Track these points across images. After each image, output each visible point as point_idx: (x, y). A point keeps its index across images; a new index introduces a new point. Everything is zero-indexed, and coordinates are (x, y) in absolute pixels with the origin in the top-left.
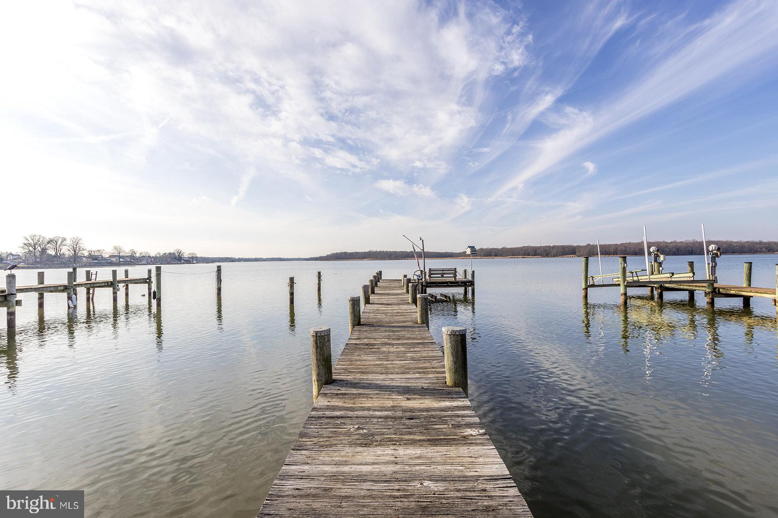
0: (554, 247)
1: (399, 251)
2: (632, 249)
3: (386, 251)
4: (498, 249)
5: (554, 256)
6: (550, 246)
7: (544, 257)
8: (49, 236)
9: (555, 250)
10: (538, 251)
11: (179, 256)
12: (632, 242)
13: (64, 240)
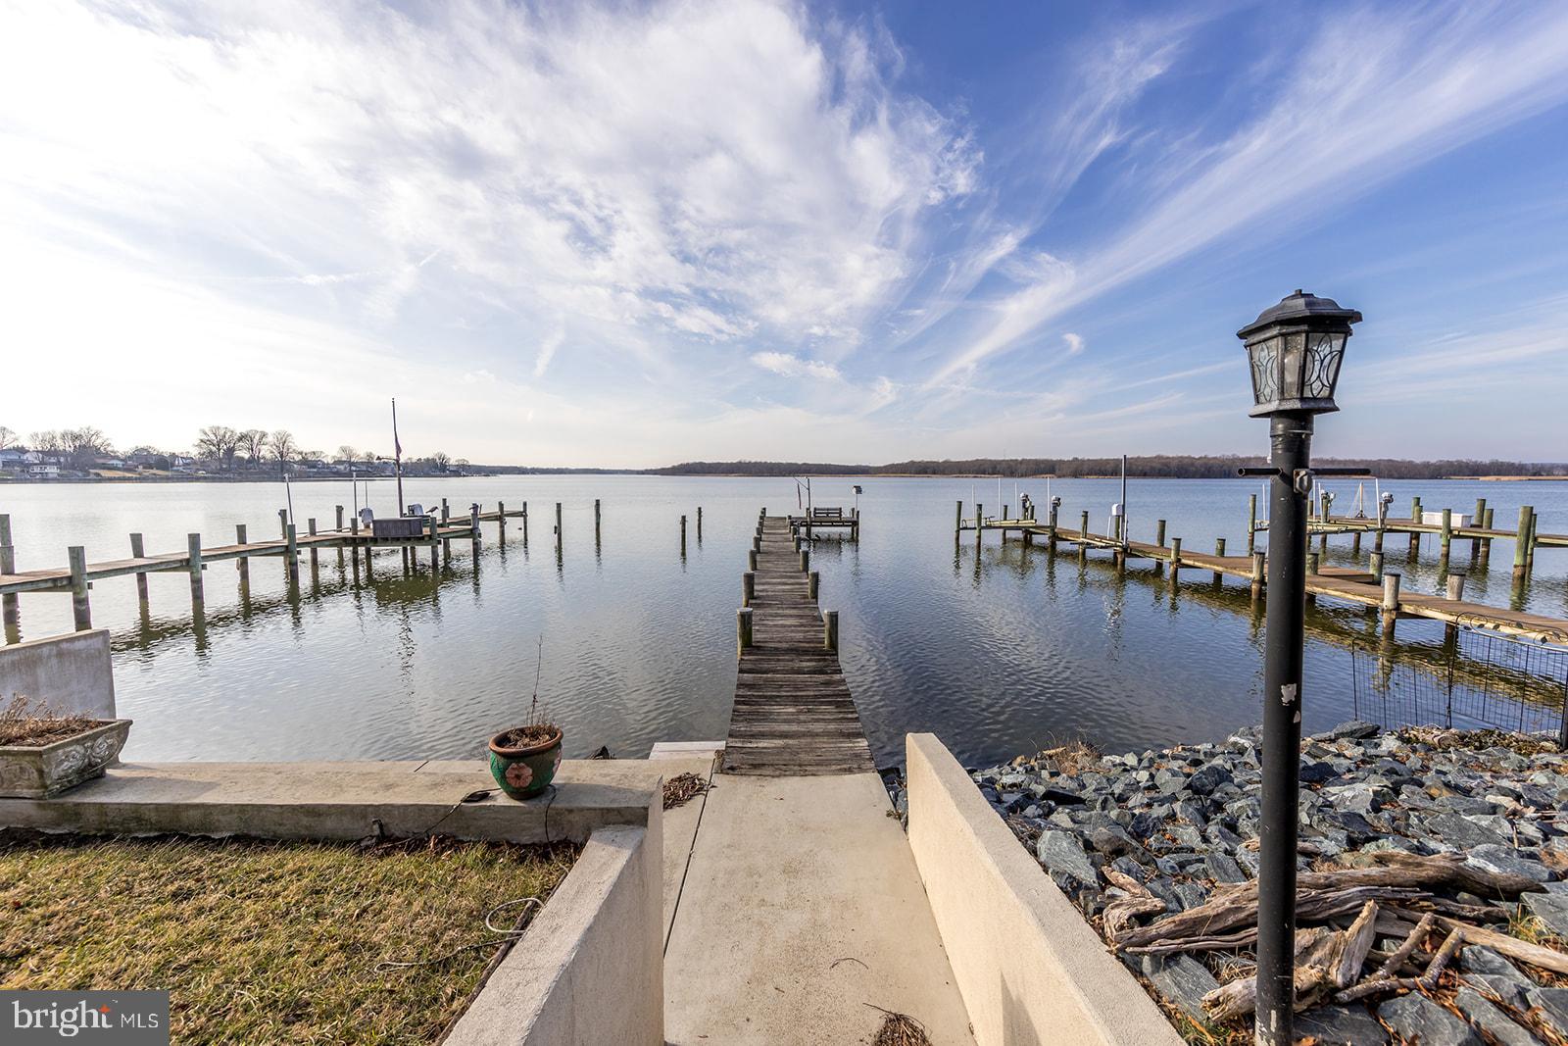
0: (1023, 461)
1: (784, 462)
2: (1140, 468)
3: (766, 463)
4: (938, 463)
5: (1022, 476)
6: (1017, 460)
7: (1008, 476)
8: (240, 429)
9: (1024, 466)
10: (998, 467)
11: (441, 463)
12: (1142, 456)
13: (264, 435)
